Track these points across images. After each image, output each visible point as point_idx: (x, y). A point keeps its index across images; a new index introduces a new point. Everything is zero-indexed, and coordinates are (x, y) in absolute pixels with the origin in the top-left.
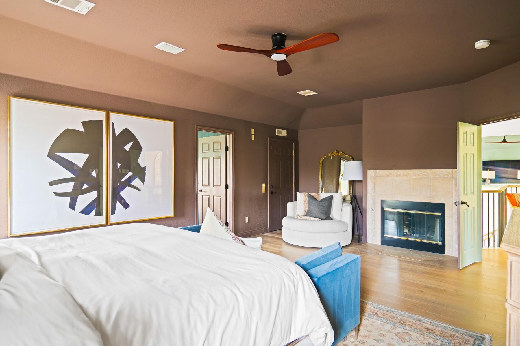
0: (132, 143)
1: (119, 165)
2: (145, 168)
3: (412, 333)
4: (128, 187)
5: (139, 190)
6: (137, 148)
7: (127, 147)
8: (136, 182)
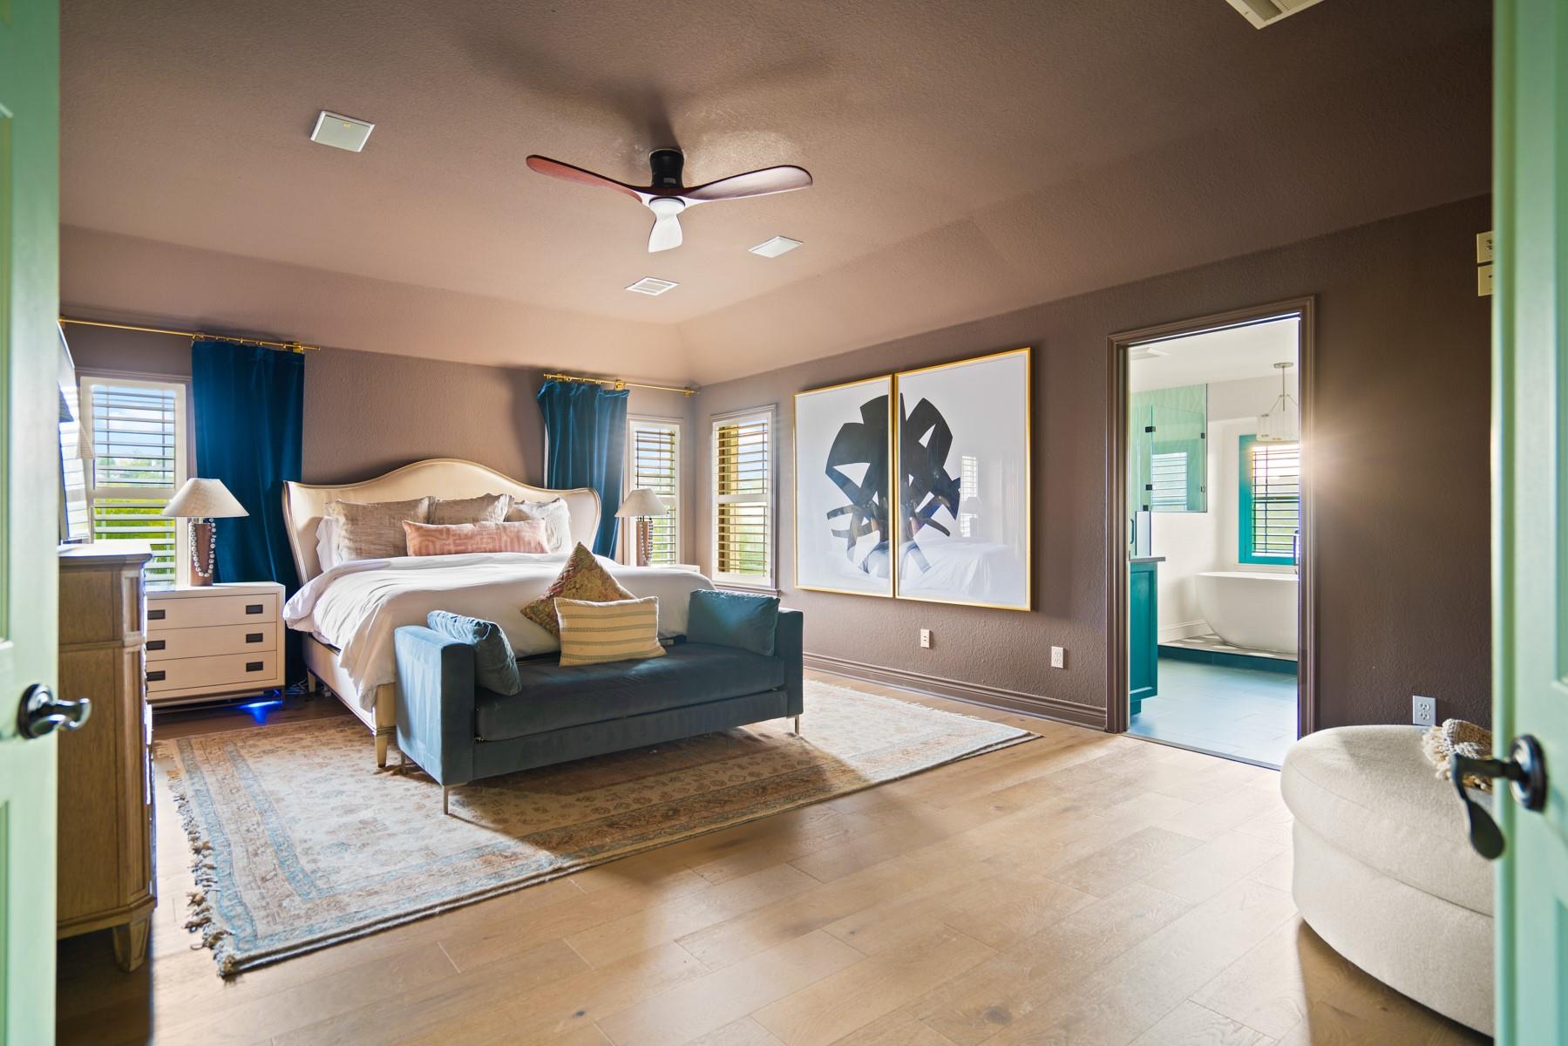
0: (933, 427)
1: (911, 478)
2: (958, 480)
3: (386, 869)
4: (926, 526)
5: (948, 534)
6: (944, 438)
7: (925, 440)
8: (942, 515)
